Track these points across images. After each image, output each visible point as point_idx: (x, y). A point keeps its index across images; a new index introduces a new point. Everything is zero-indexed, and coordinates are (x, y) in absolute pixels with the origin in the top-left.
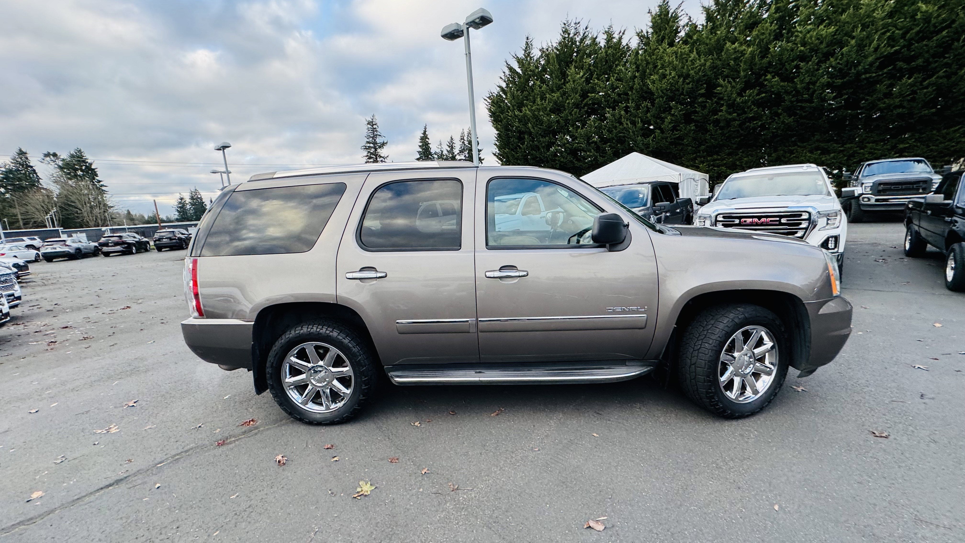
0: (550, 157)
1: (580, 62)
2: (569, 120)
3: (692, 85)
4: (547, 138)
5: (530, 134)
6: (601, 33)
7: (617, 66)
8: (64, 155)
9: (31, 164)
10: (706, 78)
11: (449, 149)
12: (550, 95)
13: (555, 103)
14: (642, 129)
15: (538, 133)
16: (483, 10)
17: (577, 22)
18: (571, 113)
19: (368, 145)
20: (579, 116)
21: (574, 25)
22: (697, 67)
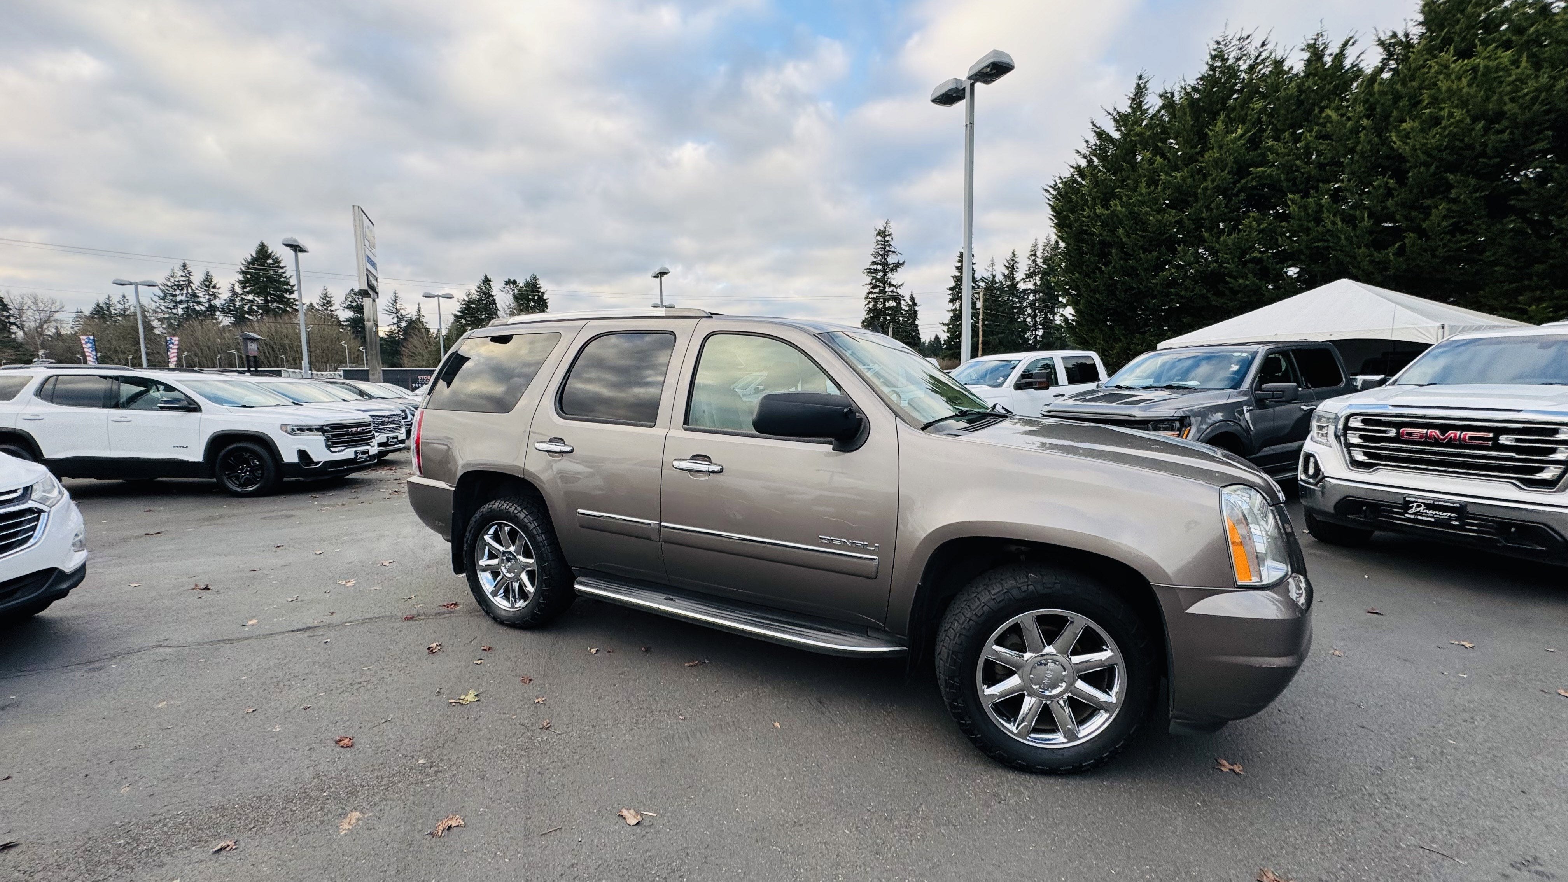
0: (1158, 287)
1: (1243, 110)
2: (1204, 219)
3: (1512, 133)
4: (1155, 254)
5: (1122, 245)
6: (1297, 49)
7: (1322, 111)
8: (521, 283)
9: (493, 294)
10: (1553, 116)
11: (1006, 272)
12: (1167, 174)
13: (1178, 189)
14: (1371, 233)
15: (1136, 245)
16: (995, 53)
17: (1245, 35)
18: (1208, 208)
19: (875, 267)
20: (1226, 210)
21: (1237, 43)
22: (1527, 94)
